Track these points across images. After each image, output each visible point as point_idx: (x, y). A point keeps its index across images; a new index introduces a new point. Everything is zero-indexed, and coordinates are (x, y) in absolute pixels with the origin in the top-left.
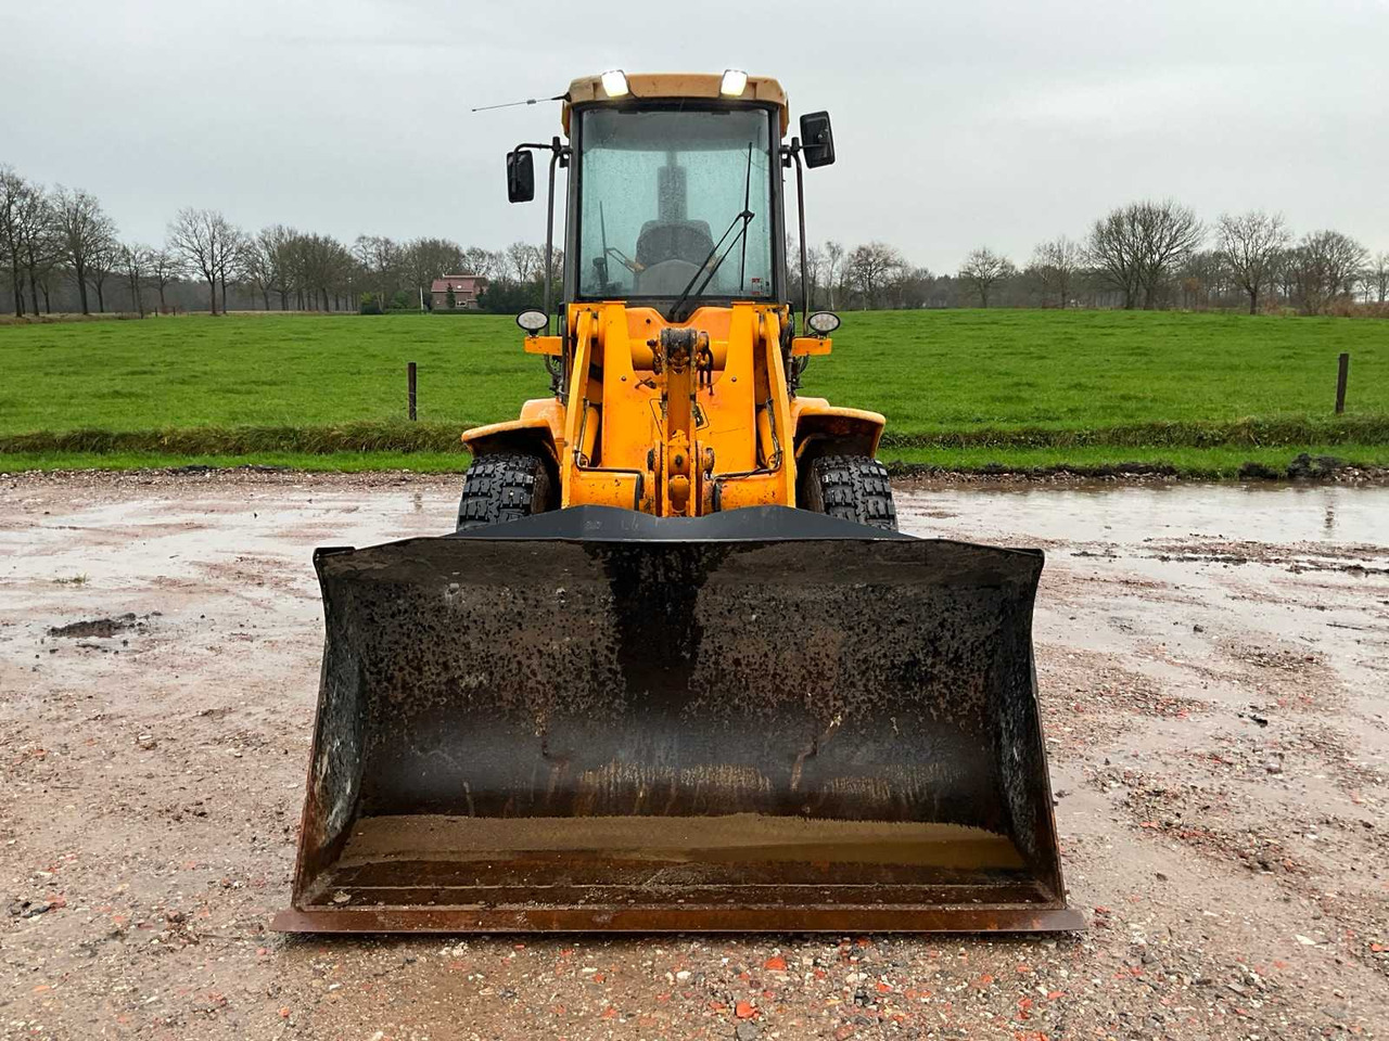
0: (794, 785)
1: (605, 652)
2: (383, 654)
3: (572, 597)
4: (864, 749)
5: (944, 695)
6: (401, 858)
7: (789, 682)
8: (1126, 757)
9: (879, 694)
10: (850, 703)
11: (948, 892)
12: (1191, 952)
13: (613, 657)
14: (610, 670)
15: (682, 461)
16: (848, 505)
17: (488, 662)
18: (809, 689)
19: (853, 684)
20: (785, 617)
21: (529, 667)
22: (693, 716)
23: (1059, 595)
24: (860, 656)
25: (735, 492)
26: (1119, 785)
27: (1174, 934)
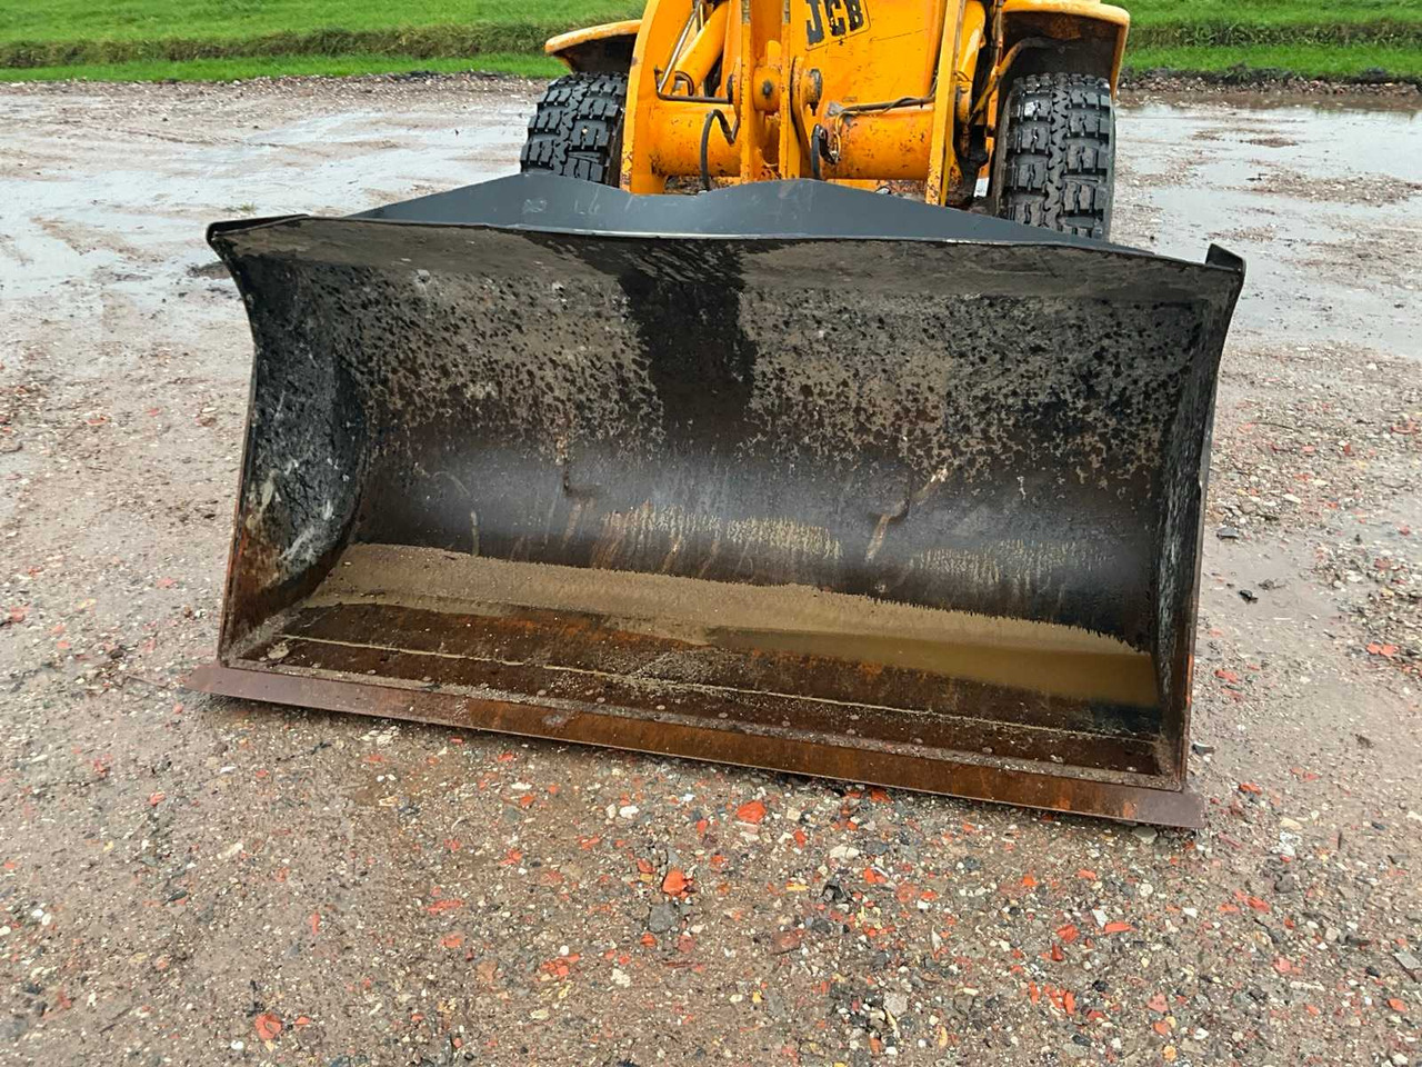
0: (871, 555)
1: (634, 367)
2: (370, 351)
3: (574, 295)
4: (973, 515)
5: (1098, 452)
6: (380, 601)
7: (879, 420)
8: (1390, 534)
9: (1004, 445)
10: (962, 454)
11: (1021, 738)
12: (1361, 882)
13: (644, 374)
14: (643, 390)
15: (771, 90)
16: (1038, 152)
17: (493, 370)
18: (905, 431)
19: (967, 429)
20: (865, 335)
21: (542, 379)
22: (749, 455)
23: (1395, 269)
24: (978, 392)
25: (869, 133)
26: (1360, 578)
27: (1345, 847)
